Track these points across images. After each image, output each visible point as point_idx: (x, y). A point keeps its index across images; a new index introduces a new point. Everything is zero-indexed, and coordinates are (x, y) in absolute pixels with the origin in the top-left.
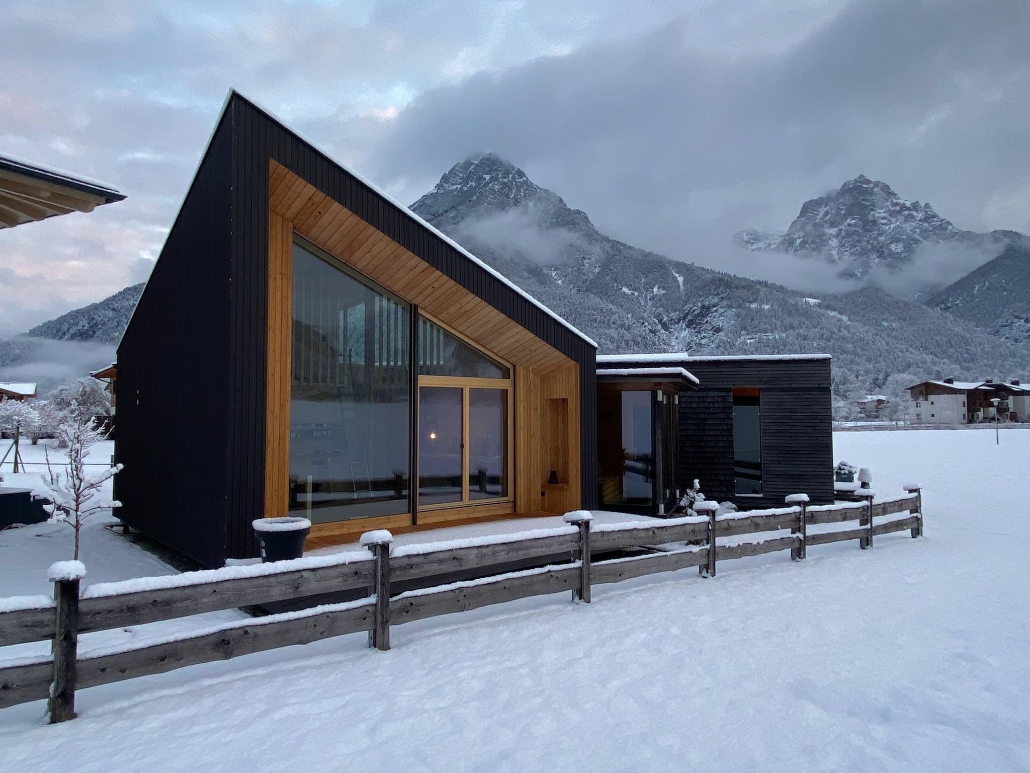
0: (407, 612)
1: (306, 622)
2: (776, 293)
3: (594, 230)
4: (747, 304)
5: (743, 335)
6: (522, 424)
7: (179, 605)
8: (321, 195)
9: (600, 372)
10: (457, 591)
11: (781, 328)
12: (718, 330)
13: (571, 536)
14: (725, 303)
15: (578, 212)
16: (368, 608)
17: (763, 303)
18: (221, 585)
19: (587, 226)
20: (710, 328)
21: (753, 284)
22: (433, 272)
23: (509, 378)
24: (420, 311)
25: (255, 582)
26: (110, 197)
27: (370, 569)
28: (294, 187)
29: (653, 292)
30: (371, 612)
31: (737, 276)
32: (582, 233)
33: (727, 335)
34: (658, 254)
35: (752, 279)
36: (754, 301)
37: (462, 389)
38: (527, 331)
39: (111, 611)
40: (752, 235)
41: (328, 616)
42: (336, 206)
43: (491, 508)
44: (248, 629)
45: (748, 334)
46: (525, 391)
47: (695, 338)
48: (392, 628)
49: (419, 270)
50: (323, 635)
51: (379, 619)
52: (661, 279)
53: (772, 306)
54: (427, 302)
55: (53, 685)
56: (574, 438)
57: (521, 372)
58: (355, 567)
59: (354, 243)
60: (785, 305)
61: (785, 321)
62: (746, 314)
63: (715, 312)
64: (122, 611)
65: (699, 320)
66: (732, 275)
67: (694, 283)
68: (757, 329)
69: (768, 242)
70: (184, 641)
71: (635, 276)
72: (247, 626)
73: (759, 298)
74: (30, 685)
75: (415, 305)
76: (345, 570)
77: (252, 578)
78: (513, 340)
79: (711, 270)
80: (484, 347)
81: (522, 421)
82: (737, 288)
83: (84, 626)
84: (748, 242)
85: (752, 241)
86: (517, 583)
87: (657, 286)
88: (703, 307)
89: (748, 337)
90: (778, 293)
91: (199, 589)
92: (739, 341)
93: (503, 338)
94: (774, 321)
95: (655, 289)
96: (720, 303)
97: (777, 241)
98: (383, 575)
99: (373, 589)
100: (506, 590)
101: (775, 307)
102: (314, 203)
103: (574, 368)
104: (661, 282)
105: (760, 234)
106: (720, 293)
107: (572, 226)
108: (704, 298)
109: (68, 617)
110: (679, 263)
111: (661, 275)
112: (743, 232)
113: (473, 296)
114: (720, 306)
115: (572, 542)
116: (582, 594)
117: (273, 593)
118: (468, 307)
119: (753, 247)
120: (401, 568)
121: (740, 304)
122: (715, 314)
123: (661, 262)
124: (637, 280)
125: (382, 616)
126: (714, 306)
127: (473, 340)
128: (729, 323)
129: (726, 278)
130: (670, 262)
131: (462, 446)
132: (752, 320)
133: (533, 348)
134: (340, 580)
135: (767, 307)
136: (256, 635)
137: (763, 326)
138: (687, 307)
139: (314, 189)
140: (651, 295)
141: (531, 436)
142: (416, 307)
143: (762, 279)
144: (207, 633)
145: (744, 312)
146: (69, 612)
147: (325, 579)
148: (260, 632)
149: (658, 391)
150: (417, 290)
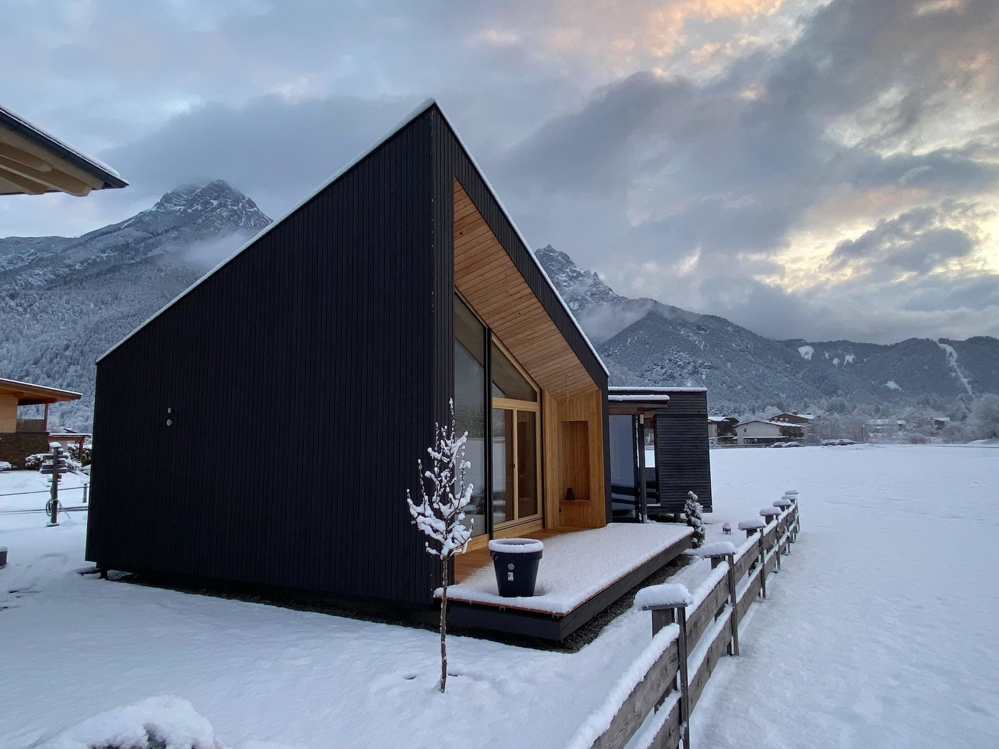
8: (477, 216)
22: (531, 299)
23: (537, 401)
24: (492, 335)
26: (111, 182)
37: (513, 411)
38: (576, 358)
42: (485, 228)
46: (549, 414)
49: (517, 296)
54: (502, 328)
56: (597, 457)
57: (547, 395)
59: (473, 266)
75: (489, 328)
80: (526, 371)
102: (463, 223)
103: (594, 394)
127: (520, 365)
131: (513, 466)
133: (569, 375)
139: (474, 210)
141: (553, 456)
142: (490, 330)
149: (641, 415)
150: (503, 314)
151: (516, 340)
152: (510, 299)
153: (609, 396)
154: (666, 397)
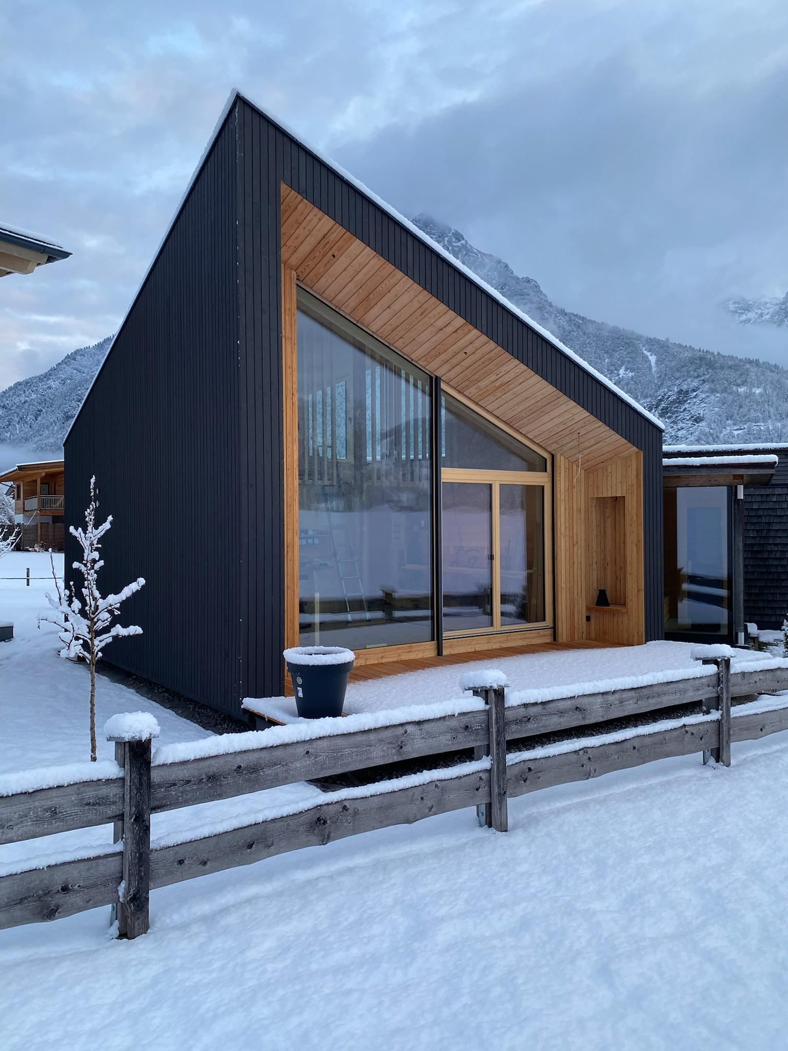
0: (525, 781)
1: (411, 793)
2: (770, 374)
3: (547, 301)
4: (734, 388)
5: (729, 425)
6: (563, 529)
7: (268, 771)
8: (340, 230)
9: (666, 462)
10: (581, 752)
11: (775, 416)
12: (698, 420)
13: (707, 679)
14: (707, 386)
15: (528, 281)
16: (481, 774)
17: (754, 387)
18: (315, 744)
19: (538, 297)
20: (688, 418)
21: (742, 364)
22: (470, 331)
23: (546, 471)
24: (443, 386)
25: (352, 740)
26: (53, 254)
27: (482, 723)
28: (305, 222)
29: (619, 375)
30: (485, 780)
31: (721, 353)
32: (533, 306)
33: (709, 426)
34: (626, 329)
35: (740, 357)
36: (744, 383)
37: (491, 485)
38: (580, 408)
39: (188, 782)
40: (739, 303)
41: (436, 786)
42: (357, 245)
43: (527, 636)
44: (346, 803)
45: (735, 424)
46: (567, 488)
47: (670, 430)
48: (510, 801)
49: (450, 329)
50: (432, 811)
51: (496, 790)
52: (629, 359)
53: (765, 390)
54: (452, 374)
55: (123, 885)
56: (635, 547)
57: (561, 462)
58: (465, 720)
59: (371, 296)
60: (780, 388)
61: (780, 408)
62: (734, 401)
63: (694, 397)
64: (201, 780)
65: (675, 408)
66: (716, 353)
67: (668, 364)
68: (746, 418)
69: (759, 311)
70: (274, 820)
71: (596, 355)
72: (345, 799)
73: (749, 380)
74: (94, 885)
75: (436, 377)
76: (454, 723)
77: (350, 734)
78: (557, 421)
79: (690, 347)
80: (517, 431)
81: (563, 526)
82: (722, 368)
83: (157, 803)
84: (736, 312)
85: (740, 311)
86: (647, 741)
87: (623, 368)
88: (680, 392)
89: (735, 428)
90: (773, 374)
91: (290, 750)
92: (725, 433)
93: (546, 418)
94: (767, 408)
95: (622, 371)
96: (700, 387)
97: (771, 311)
98: (498, 731)
99: (484, 750)
100: (635, 751)
101: (769, 391)
102: (328, 242)
103: (634, 458)
104: (629, 362)
105: (750, 302)
106: (700, 375)
107: (520, 297)
108: (681, 381)
109: (139, 790)
110: (651, 340)
111: (628, 353)
112: (729, 300)
113: (516, 362)
114: (701, 390)
115: (709, 686)
116: (718, 754)
117: (374, 755)
118: (506, 379)
119: (741, 319)
120: (518, 721)
121: (726, 388)
122: (695, 400)
123: (629, 339)
124: (599, 361)
125: (499, 786)
126: (694, 391)
127: (505, 422)
128: (711, 411)
129: (709, 356)
130: (639, 338)
131: (491, 557)
132: (741, 407)
133: (583, 432)
134: (449, 736)
135: (758, 391)
136: (356, 812)
137: (753, 414)
138: (661, 392)
139: (332, 222)
140: (617, 378)
141: (574, 545)
142: (438, 379)
143: (752, 357)
144: (300, 810)
145: (731, 398)
146: (141, 784)
147: (431, 735)
148: (360, 806)
149: (738, 486)
150: (444, 357)
151: (481, 390)
152: (441, 335)
153: (663, 459)
154: (774, 458)
